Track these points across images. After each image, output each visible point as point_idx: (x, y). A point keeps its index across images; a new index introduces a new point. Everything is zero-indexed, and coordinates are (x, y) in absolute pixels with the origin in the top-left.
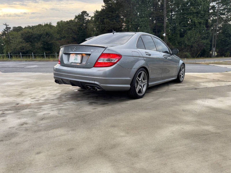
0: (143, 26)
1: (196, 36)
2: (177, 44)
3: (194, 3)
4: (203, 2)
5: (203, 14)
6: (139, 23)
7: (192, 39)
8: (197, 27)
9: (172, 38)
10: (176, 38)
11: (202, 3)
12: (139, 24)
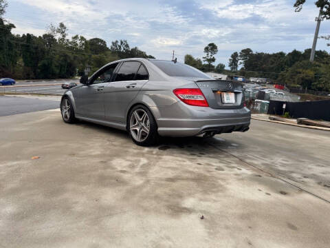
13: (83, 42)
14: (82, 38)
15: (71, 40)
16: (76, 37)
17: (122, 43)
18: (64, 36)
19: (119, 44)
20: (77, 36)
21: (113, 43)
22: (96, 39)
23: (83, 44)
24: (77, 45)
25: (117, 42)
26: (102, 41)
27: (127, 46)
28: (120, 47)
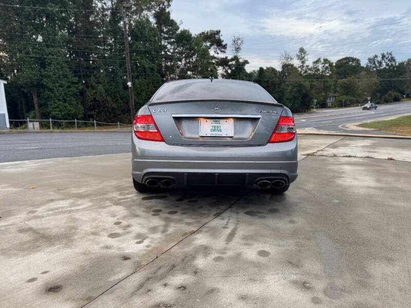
0: (53, 63)
1: (148, 88)
2: (121, 101)
3: (140, 36)
4: (152, 37)
5: (154, 55)
6: (45, 56)
7: (144, 93)
8: (149, 76)
9: (111, 89)
10: (118, 90)
11: (151, 39)
12: (46, 59)
13: (327, 65)
14: (326, 61)
15: (311, 65)
16: (318, 61)
17: (383, 56)
18: (303, 62)
19: (379, 59)
20: (319, 59)
21: (370, 60)
22: (346, 58)
23: (327, 68)
24: (319, 70)
25: (376, 56)
26: (353, 60)
27: (393, 59)
28: (380, 63)
